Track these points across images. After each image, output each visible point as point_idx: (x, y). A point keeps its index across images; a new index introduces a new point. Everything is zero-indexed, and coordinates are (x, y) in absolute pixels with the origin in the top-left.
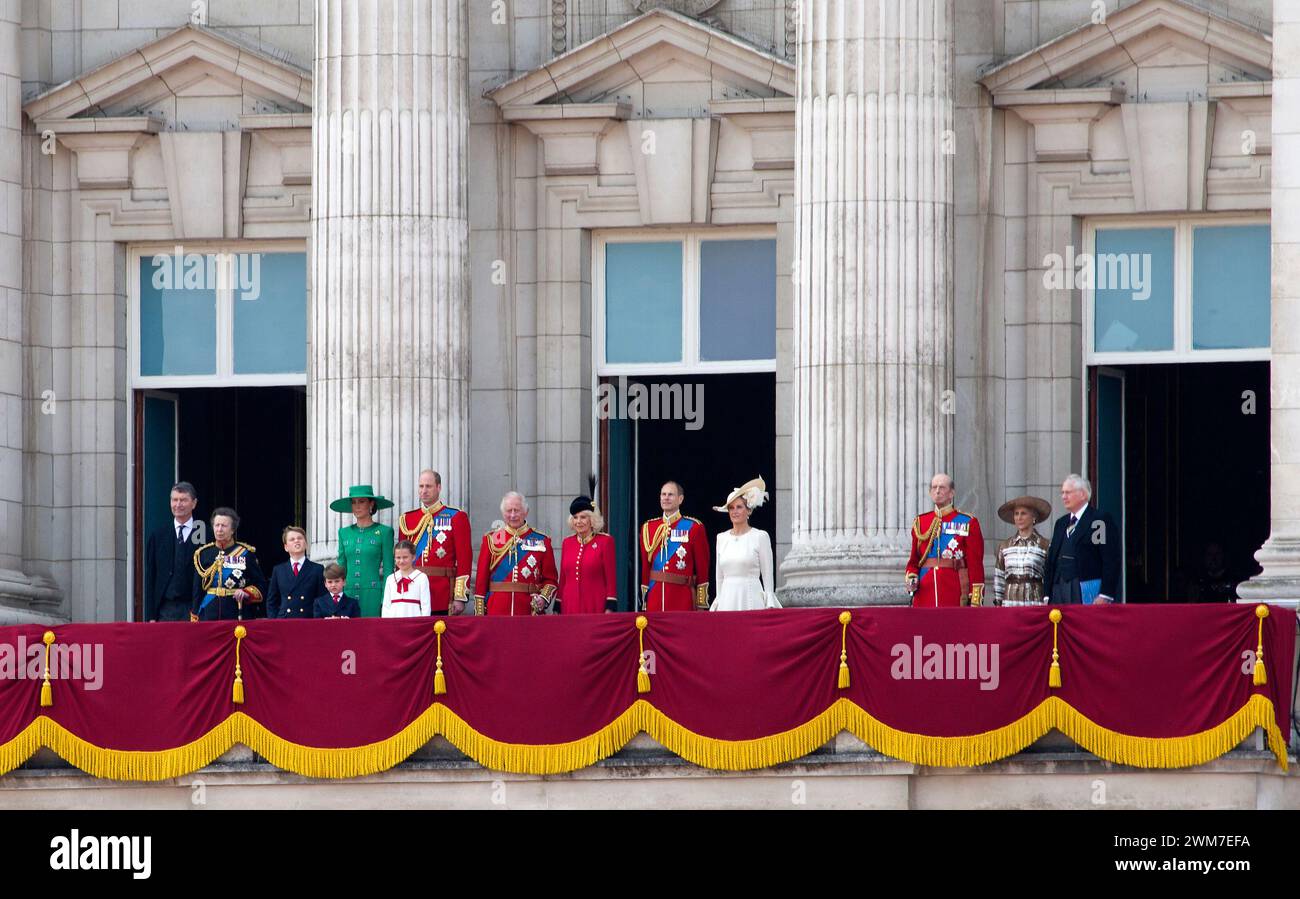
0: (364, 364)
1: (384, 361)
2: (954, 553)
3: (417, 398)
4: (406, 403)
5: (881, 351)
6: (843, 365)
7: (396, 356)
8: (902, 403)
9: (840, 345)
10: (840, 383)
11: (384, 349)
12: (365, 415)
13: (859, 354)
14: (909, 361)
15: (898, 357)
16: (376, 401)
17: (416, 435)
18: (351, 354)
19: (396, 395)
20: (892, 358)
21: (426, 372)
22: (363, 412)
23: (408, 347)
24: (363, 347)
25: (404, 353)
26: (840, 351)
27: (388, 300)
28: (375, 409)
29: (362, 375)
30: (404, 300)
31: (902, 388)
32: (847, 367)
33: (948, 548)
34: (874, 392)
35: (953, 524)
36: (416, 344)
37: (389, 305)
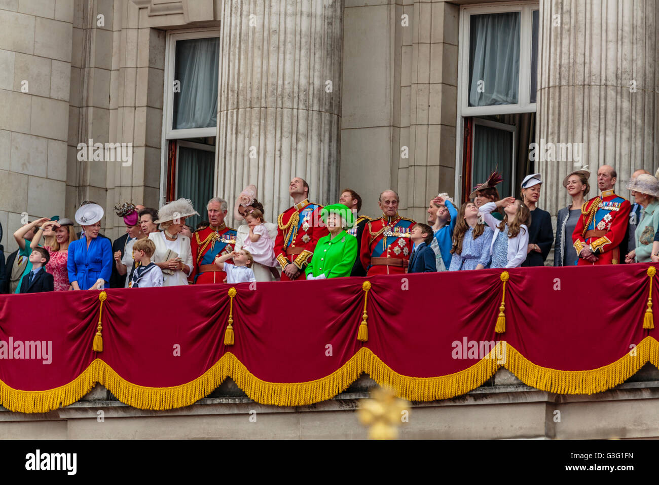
0: (241, 97)
1: (255, 95)
2: (607, 224)
3: (279, 123)
4: (270, 128)
5: (587, 75)
6: (560, 87)
7: (263, 91)
8: (603, 116)
9: (558, 71)
10: (557, 101)
11: (255, 86)
12: (240, 137)
13: (571, 77)
14: (609, 83)
15: (601, 80)
16: (247, 127)
17: (278, 153)
18: (233, 91)
19: (263, 121)
20: (595, 81)
21: (288, 104)
22: (239, 135)
23: (273, 84)
24: (241, 85)
25: (270, 89)
26: (558, 76)
27: (259, 48)
28: (247, 131)
29: (240, 107)
30: (271, 48)
31: (603, 105)
32: (562, 88)
33: (603, 220)
34: (581, 108)
35: (611, 203)
36: (280, 82)
37: (260, 52)
